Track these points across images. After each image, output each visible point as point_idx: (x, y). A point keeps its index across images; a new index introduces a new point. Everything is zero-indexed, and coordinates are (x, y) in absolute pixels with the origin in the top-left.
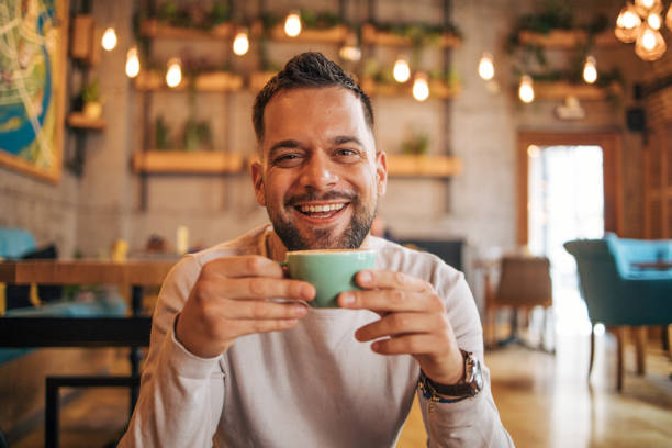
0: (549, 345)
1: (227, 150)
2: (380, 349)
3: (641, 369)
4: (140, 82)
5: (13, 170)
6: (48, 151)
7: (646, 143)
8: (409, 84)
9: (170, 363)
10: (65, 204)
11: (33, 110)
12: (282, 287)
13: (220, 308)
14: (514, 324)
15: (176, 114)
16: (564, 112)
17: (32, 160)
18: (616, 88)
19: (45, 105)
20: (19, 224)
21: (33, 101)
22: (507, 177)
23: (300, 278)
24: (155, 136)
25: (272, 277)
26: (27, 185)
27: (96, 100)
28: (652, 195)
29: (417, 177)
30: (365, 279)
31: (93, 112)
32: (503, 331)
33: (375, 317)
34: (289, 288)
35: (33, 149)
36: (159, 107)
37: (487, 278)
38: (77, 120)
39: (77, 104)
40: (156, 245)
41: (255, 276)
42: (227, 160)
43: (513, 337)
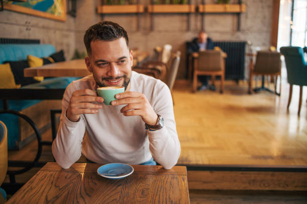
0: (278, 91)
1: (138, 3)
5: (45, 18)
6: (60, 8)
26: (52, 24)
29: (225, 13)
30: (118, 97)
35: (53, 7)
37: (252, 61)
42: (138, 8)
43: (263, 87)
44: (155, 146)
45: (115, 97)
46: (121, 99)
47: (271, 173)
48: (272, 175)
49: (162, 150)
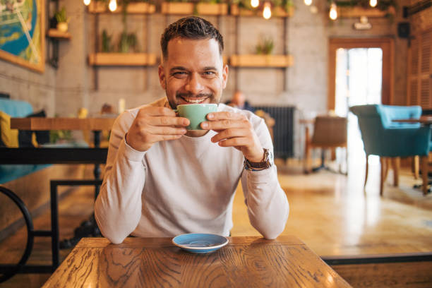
0: (344, 170)
1: (147, 52)
2: (223, 144)
3: (396, 184)
4: (91, 9)
5: (16, 65)
6: (37, 53)
7: (409, 45)
8: (260, 8)
9: (124, 155)
10: (47, 86)
11: (26, 27)
12: (175, 121)
13: (147, 129)
14: (323, 158)
15: (114, 28)
16: (358, 26)
17: (27, 59)
18: (392, 10)
19: (33, 24)
20: (21, 98)
21: (25, 21)
22: (322, 67)
23: (183, 116)
24: (102, 43)
25: (170, 116)
27: (65, 21)
28: (412, 78)
29: (265, 68)
30: (210, 117)
31: (63, 27)
32: (316, 162)
33: (216, 133)
34: (178, 121)
36: (104, 24)
37: (307, 130)
38: (53, 33)
39: (53, 23)
40: (107, 109)
41: (163, 116)
42: (147, 58)
43: (322, 165)
44: (258, 198)
45: (206, 117)
46: (214, 121)
47: (373, 265)
48: (375, 268)
49: (269, 203)
